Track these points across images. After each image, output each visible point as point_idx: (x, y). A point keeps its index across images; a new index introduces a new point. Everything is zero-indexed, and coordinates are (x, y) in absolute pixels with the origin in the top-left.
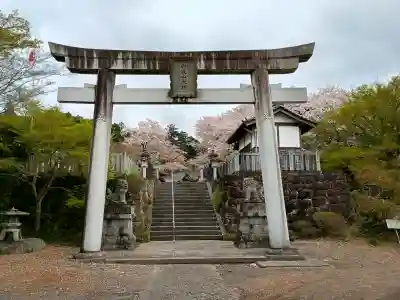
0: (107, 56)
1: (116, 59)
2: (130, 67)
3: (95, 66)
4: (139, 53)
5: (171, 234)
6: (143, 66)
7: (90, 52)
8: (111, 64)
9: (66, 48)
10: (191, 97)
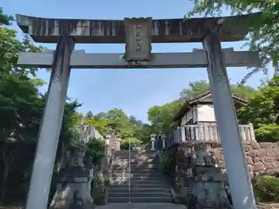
0: (68, 25)
1: (75, 27)
2: (88, 34)
3: (56, 33)
4: (97, 21)
5: (127, 196)
6: (100, 33)
7: (51, 21)
8: (70, 31)
9: (30, 18)
10: (145, 60)
